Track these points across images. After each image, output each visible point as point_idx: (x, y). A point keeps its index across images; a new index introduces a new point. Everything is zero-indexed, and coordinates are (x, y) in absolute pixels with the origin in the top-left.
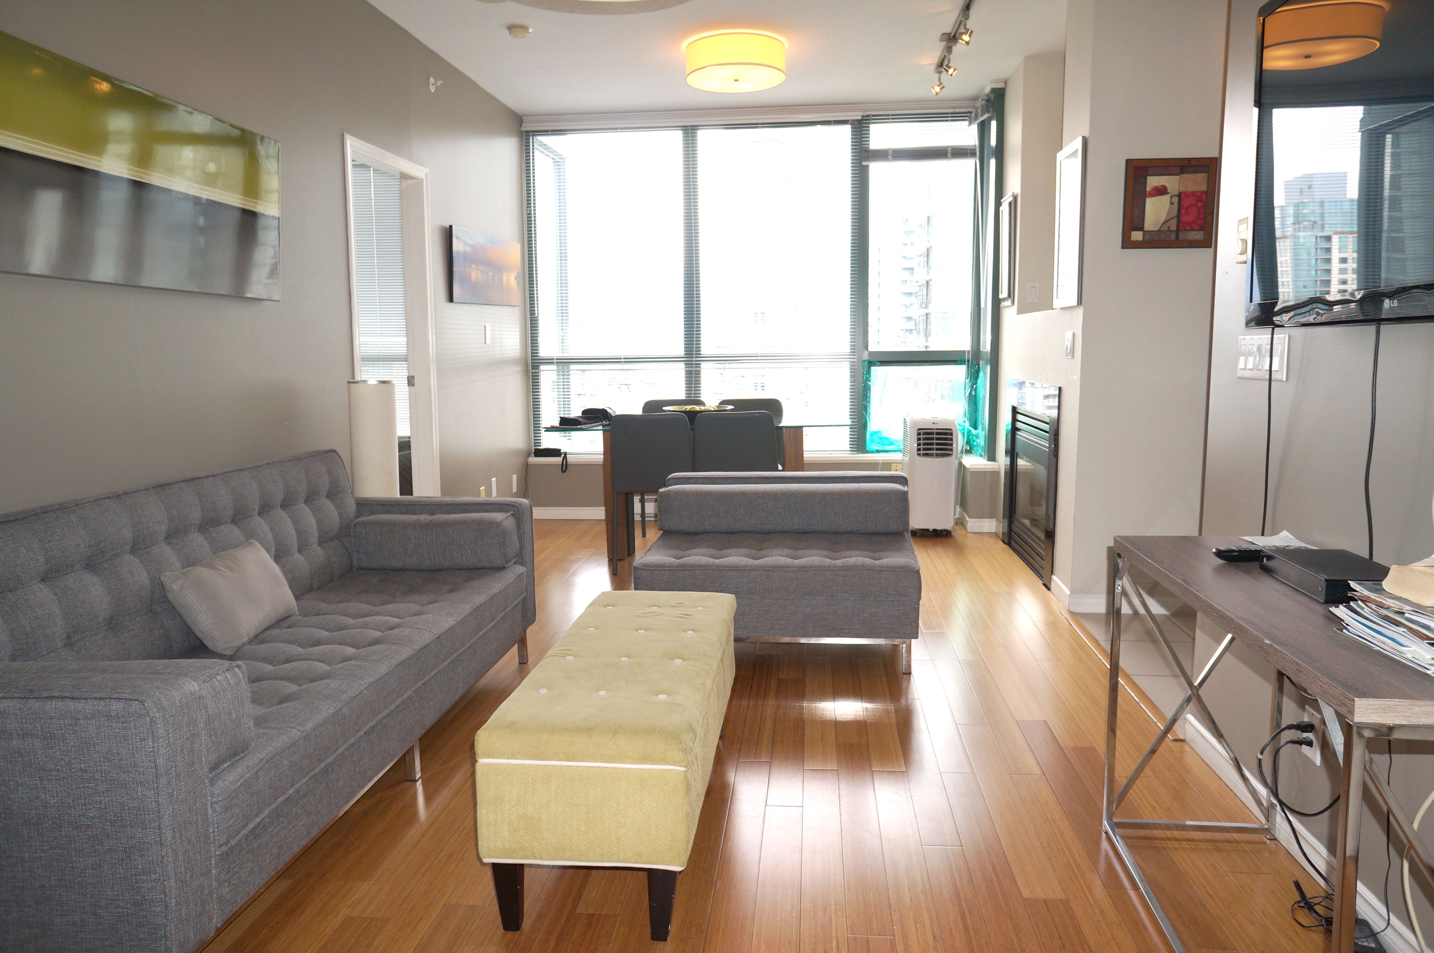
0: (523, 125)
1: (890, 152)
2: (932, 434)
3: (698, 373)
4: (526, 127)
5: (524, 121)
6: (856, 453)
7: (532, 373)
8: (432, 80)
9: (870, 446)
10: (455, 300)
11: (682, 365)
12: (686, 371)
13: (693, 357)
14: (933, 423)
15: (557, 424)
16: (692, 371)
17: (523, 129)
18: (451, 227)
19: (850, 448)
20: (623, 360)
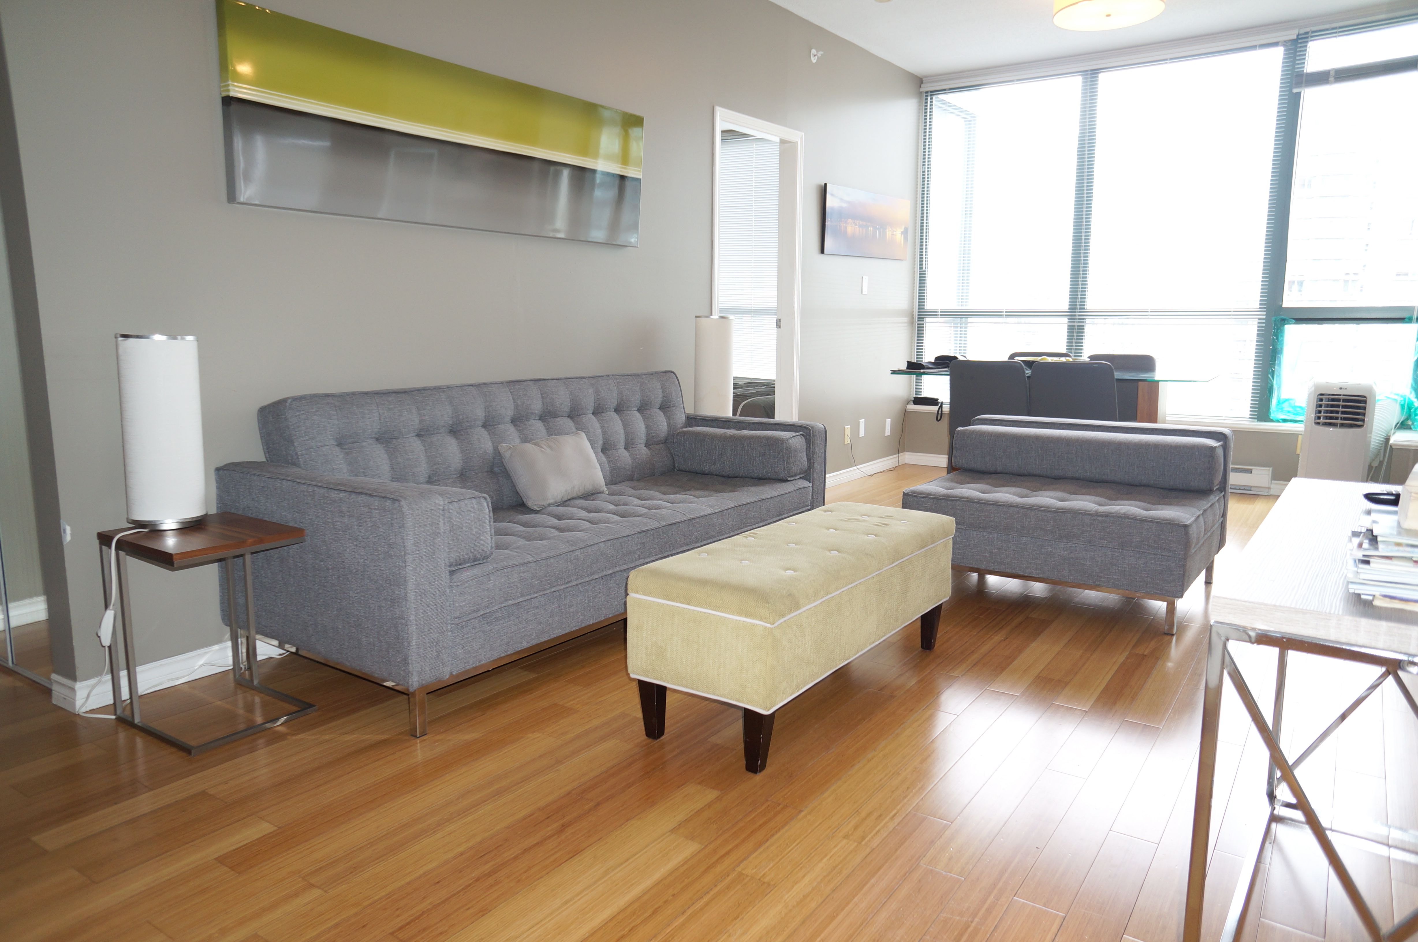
0: (922, 86)
1: (1332, 73)
2: (1338, 400)
3: (1081, 328)
4: (925, 88)
5: (924, 82)
6: (1256, 420)
7: (918, 324)
8: (814, 51)
9: (1275, 413)
10: (825, 252)
11: (1065, 320)
12: (1068, 326)
13: (1075, 312)
14: (1341, 388)
15: (904, 367)
16: (1074, 326)
17: (921, 90)
18: (826, 184)
19: (1251, 415)
20: (1004, 314)
